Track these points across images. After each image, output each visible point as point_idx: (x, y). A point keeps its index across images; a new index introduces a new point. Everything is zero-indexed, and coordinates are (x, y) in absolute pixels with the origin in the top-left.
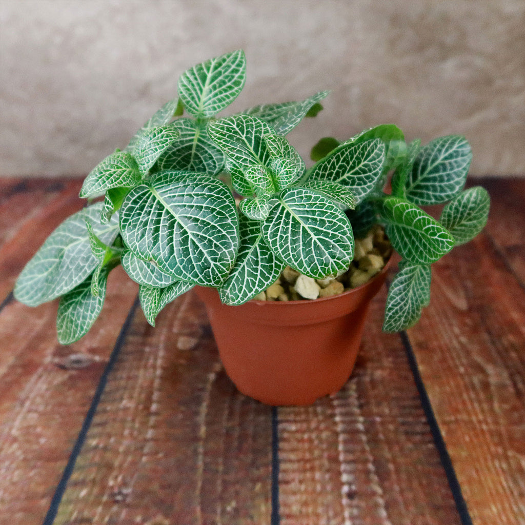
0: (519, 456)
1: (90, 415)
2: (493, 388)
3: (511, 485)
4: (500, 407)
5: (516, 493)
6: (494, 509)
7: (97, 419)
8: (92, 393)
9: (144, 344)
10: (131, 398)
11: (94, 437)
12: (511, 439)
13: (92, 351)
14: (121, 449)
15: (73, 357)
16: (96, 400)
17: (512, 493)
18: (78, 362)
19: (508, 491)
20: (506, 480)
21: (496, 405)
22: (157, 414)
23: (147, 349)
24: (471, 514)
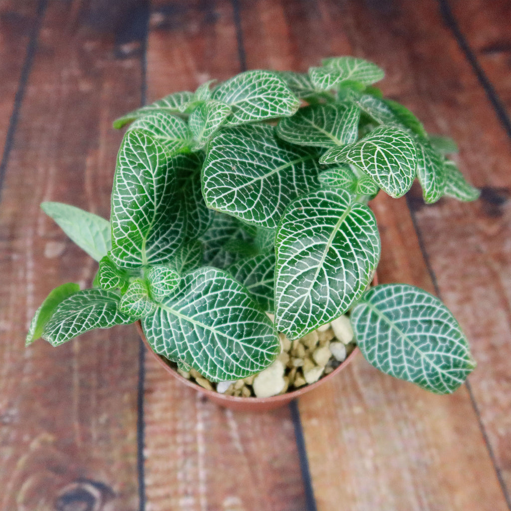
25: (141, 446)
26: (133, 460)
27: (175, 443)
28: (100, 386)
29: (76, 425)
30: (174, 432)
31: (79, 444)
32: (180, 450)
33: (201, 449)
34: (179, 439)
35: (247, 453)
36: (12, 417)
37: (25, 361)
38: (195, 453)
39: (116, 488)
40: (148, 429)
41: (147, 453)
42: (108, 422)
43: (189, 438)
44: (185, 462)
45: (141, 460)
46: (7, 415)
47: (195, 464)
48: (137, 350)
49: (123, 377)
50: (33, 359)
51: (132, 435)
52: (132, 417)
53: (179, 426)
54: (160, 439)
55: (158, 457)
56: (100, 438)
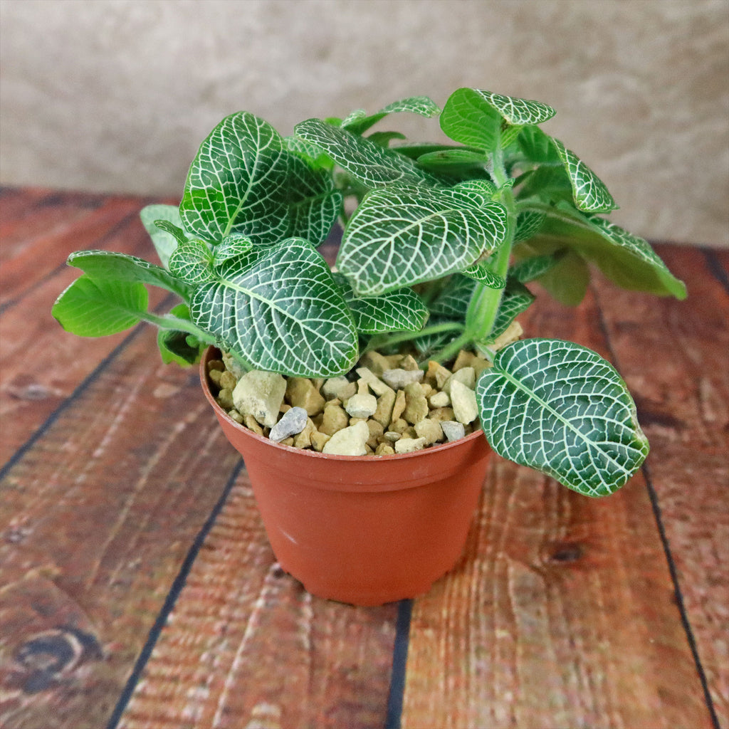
0: (509, 561)
1: (22, 451)
2: (517, 481)
3: (482, 590)
4: (516, 504)
5: (482, 601)
6: (445, 613)
7: (28, 456)
8: (36, 427)
9: (117, 383)
10: (76, 441)
11: (16, 474)
12: (511, 540)
13: (56, 384)
14: (41, 491)
15: (32, 388)
16: (38, 435)
17: (478, 599)
18: (35, 393)
19: (473, 596)
20: (478, 584)
21: (512, 500)
22: (99, 459)
23: (118, 390)
24: (413, 615)
25: (169, 606)
26: (149, 620)
27: (216, 613)
28: (149, 529)
29: (97, 563)
30: (221, 601)
31: (89, 585)
32: (218, 626)
33: (249, 632)
34: (224, 611)
35: (313, 651)
36: (23, 537)
37: (73, 485)
38: (239, 634)
39: (107, 649)
40: (187, 590)
41: (171, 618)
42: (138, 567)
43: (237, 613)
44: (220, 641)
45: (160, 623)
46: (18, 533)
47: (234, 648)
48: (216, 502)
49: (183, 524)
50: (84, 485)
51: (162, 590)
52: (172, 569)
53: (231, 596)
54: (198, 605)
55: (184, 627)
56: (119, 583)
